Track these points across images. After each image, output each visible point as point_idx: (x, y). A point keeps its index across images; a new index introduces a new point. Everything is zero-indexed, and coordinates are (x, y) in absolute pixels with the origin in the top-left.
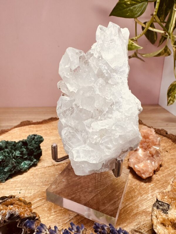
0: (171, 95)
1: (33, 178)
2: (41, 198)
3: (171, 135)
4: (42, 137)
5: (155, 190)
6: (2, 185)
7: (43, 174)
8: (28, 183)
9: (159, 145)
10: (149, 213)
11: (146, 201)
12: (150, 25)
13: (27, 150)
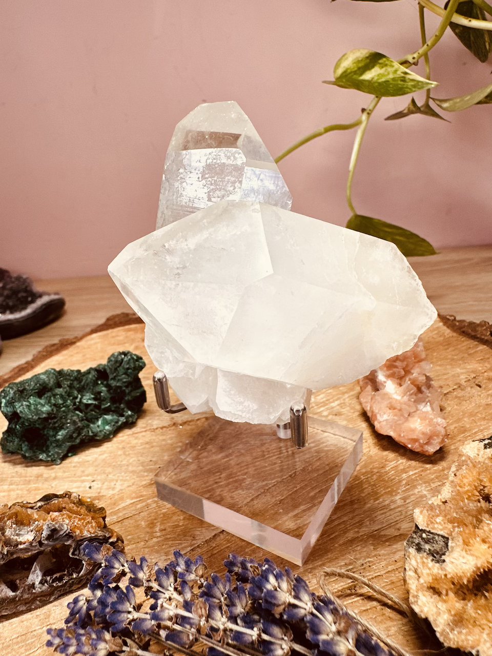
1: (124, 454)
2: (136, 500)
4: (141, 358)
5: (415, 487)
6: (55, 470)
7: (147, 446)
8: (110, 466)
11: (385, 511)
13: (108, 389)
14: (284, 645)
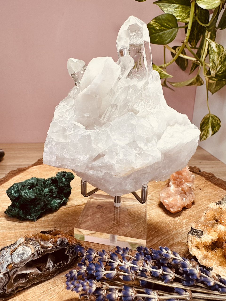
0: (205, 129)
3: (204, 173)
4: (73, 175)
9: (193, 182)
10: (184, 244)
11: (181, 234)
12: (181, 52)
13: (56, 188)
14: (172, 275)
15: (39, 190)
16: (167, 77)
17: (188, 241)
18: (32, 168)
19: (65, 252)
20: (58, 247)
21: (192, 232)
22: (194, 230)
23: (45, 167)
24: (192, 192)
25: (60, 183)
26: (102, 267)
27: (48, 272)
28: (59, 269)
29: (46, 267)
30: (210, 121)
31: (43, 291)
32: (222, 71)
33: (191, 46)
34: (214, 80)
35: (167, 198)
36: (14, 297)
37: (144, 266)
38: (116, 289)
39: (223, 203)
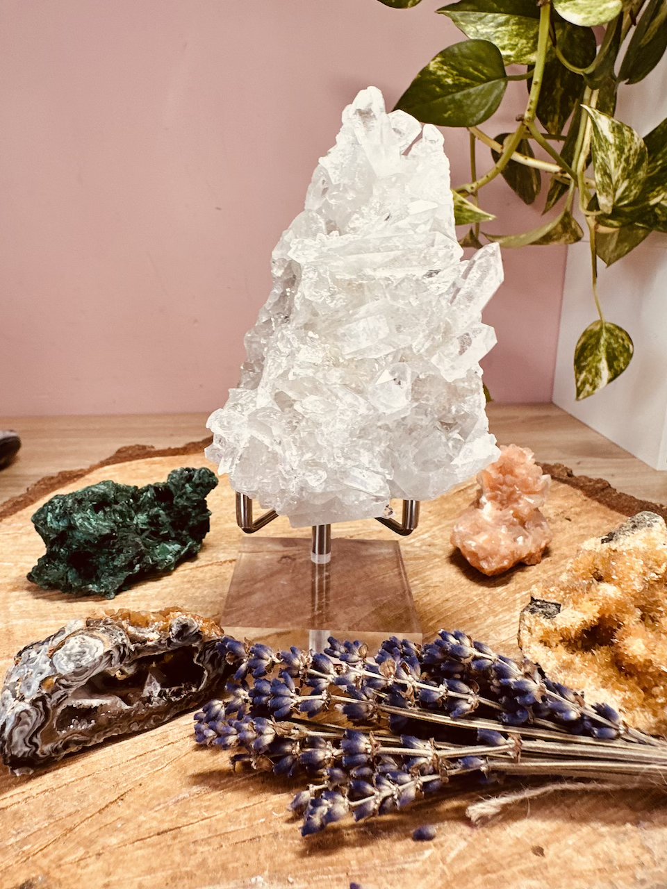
0: (588, 365)
1: (193, 587)
3: (583, 479)
7: (218, 579)
9: (544, 495)
12: (515, 147)
13: (167, 512)
14: (471, 699)
15: (121, 514)
16: (480, 219)
17: (521, 629)
18: (101, 470)
19: (193, 657)
20: (175, 640)
21: (531, 607)
22: (538, 603)
23: (138, 469)
24: (543, 523)
25: (178, 497)
26: (288, 687)
27: (148, 708)
28: (176, 702)
29: (142, 696)
30: (602, 342)
31: (134, 756)
32: (632, 198)
33: (546, 132)
34: (611, 226)
35: (474, 535)
36: (58, 769)
37: (397, 675)
38: (327, 739)
39: (620, 536)
